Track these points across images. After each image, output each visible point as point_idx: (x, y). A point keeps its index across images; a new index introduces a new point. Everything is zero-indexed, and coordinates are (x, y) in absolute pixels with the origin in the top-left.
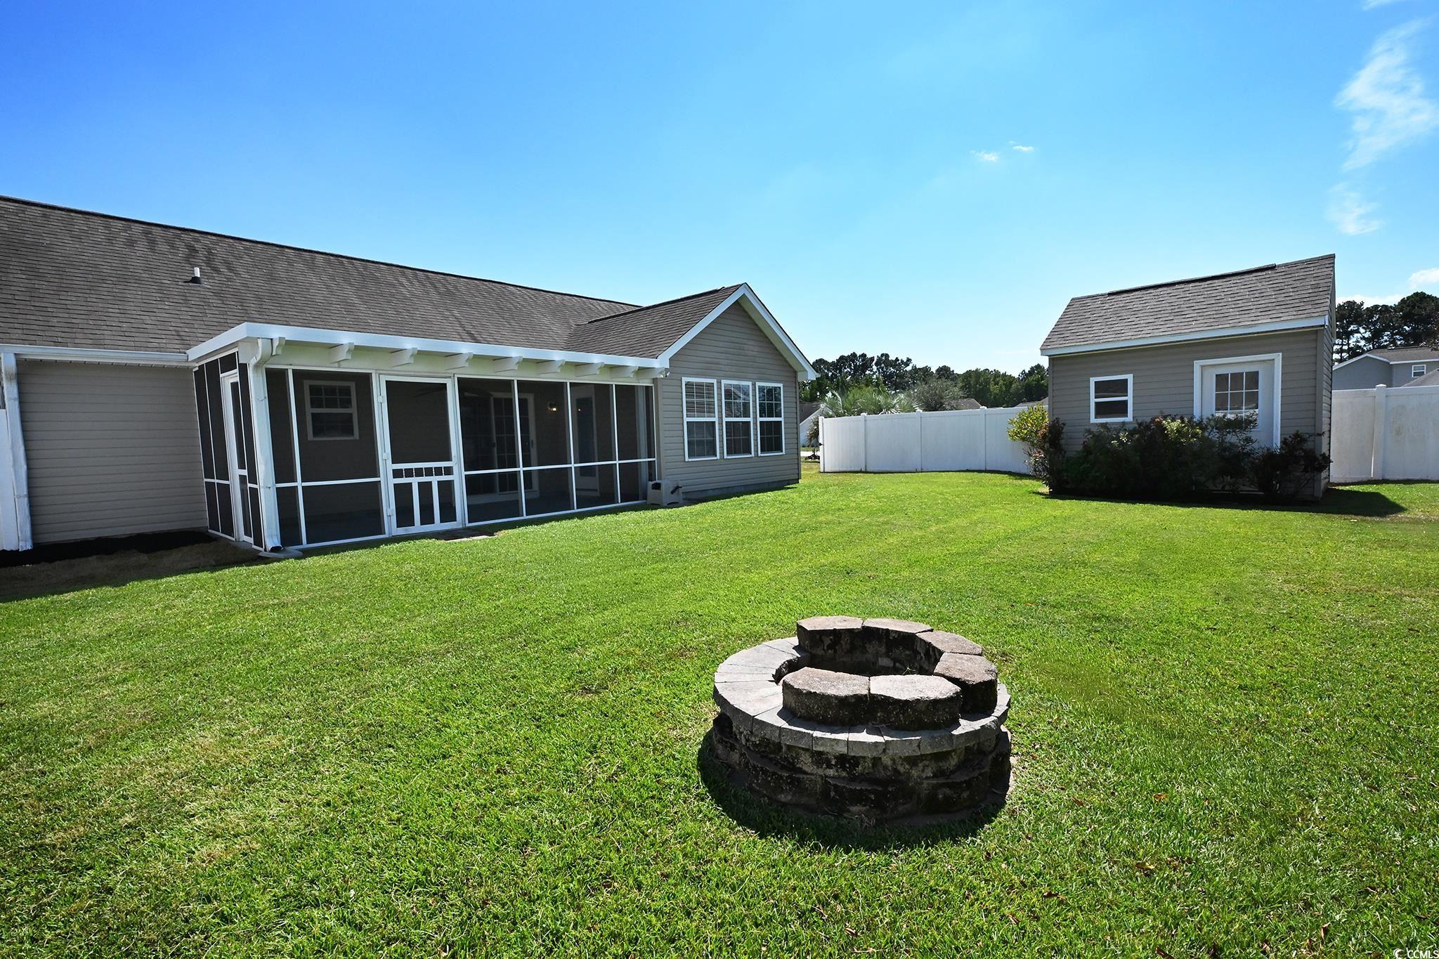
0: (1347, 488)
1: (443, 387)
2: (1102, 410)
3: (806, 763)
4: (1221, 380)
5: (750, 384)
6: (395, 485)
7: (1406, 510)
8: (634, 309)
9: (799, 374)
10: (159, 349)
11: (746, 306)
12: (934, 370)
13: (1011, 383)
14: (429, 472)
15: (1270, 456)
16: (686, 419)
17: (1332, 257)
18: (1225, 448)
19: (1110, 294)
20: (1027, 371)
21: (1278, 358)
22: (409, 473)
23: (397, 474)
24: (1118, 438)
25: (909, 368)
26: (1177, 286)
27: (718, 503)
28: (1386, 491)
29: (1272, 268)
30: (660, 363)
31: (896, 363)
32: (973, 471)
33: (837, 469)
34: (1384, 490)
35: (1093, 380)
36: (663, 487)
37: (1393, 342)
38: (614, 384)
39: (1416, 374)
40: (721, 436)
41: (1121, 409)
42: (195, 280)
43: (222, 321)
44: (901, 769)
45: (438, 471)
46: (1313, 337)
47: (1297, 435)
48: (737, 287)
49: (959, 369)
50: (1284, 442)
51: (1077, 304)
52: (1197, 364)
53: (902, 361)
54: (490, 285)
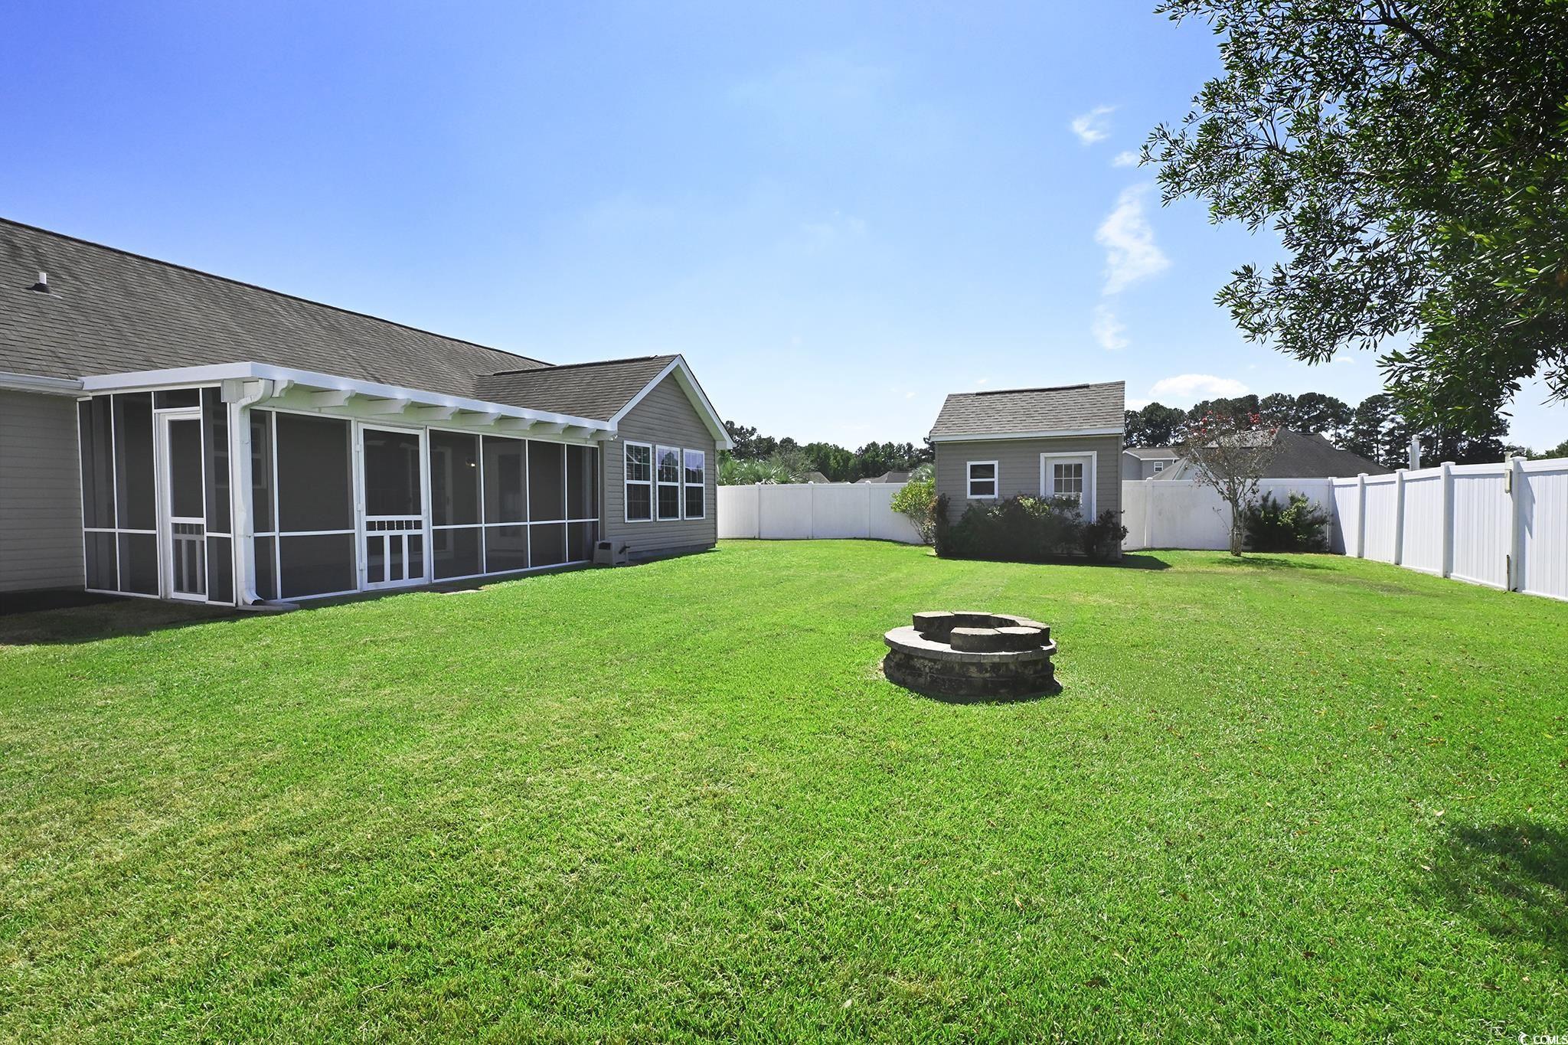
0: (1132, 554)
1: (415, 439)
2: (976, 489)
3: (973, 672)
4: (1058, 468)
5: (678, 449)
6: (369, 538)
7: (1169, 566)
8: (544, 366)
9: (717, 442)
10: (44, 373)
11: (677, 377)
12: (778, 441)
13: (848, 459)
14: (400, 525)
15: (1091, 528)
16: (627, 482)
17: (1123, 383)
18: (1062, 520)
19: (977, 394)
20: (864, 448)
21: (1094, 454)
22: (381, 526)
23: (371, 526)
24: (992, 512)
25: (753, 438)
26: (1025, 394)
27: (667, 563)
28: (1159, 556)
29: (1087, 387)
30: (611, 426)
31: (741, 432)
32: (862, 539)
33: (735, 536)
34: (1154, 554)
35: (969, 464)
36: (613, 547)
37: (1139, 441)
38: (566, 443)
39: (1157, 469)
40: (655, 499)
41: (988, 488)
42: (40, 287)
43: (99, 342)
44: (1020, 671)
45: (408, 525)
46: (1115, 441)
47: (1108, 512)
48: (673, 357)
49: (802, 442)
50: (1100, 517)
51: (953, 400)
52: (1043, 455)
53: (747, 430)
54: (373, 322)
